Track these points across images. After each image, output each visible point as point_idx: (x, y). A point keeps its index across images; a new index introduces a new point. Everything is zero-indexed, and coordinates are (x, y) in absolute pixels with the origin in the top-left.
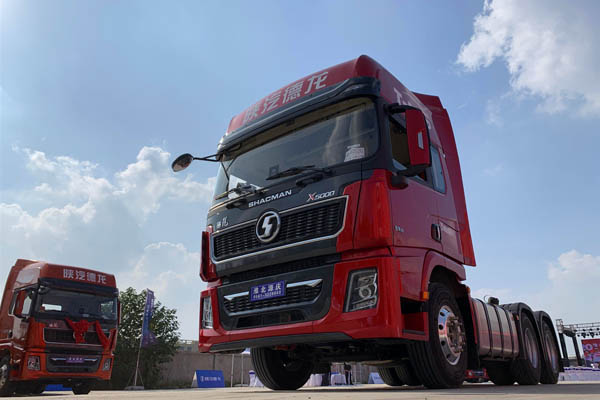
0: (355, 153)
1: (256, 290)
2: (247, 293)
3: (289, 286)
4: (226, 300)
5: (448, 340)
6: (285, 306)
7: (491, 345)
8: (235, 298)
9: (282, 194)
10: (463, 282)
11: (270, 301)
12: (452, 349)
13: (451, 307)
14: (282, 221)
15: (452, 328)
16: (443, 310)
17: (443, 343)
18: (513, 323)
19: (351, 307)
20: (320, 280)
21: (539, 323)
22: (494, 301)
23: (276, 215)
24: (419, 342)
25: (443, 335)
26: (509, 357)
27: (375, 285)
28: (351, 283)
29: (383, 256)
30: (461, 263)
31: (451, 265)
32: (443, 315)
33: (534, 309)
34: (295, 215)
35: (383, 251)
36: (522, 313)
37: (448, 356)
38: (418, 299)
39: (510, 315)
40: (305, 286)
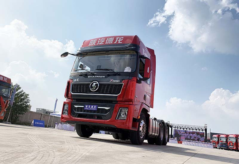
0: (128, 70)
1: (87, 106)
2: (83, 107)
3: (98, 107)
4: (74, 107)
5: (142, 131)
6: (96, 114)
7: (152, 133)
8: (78, 107)
9: (101, 77)
10: (148, 113)
11: (91, 111)
12: (142, 134)
13: (144, 121)
14: (99, 86)
15: (143, 127)
16: (142, 121)
17: (140, 131)
18: (159, 126)
19: (118, 118)
20: (110, 108)
21: (166, 126)
22: (155, 119)
23: (98, 83)
24: (135, 131)
25: (141, 129)
26: (156, 136)
27: (127, 113)
28: (119, 111)
29: (130, 105)
30: (149, 107)
31: (147, 108)
32: (142, 123)
33: (165, 122)
34: (105, 85)
35: (131, 103)
36: (162, 123)
37: (141, 135)
38: (137, 118)
39: (159, 124)
40: (104, 109)
